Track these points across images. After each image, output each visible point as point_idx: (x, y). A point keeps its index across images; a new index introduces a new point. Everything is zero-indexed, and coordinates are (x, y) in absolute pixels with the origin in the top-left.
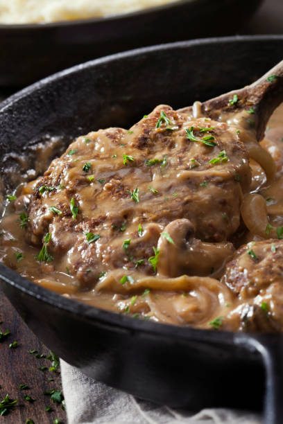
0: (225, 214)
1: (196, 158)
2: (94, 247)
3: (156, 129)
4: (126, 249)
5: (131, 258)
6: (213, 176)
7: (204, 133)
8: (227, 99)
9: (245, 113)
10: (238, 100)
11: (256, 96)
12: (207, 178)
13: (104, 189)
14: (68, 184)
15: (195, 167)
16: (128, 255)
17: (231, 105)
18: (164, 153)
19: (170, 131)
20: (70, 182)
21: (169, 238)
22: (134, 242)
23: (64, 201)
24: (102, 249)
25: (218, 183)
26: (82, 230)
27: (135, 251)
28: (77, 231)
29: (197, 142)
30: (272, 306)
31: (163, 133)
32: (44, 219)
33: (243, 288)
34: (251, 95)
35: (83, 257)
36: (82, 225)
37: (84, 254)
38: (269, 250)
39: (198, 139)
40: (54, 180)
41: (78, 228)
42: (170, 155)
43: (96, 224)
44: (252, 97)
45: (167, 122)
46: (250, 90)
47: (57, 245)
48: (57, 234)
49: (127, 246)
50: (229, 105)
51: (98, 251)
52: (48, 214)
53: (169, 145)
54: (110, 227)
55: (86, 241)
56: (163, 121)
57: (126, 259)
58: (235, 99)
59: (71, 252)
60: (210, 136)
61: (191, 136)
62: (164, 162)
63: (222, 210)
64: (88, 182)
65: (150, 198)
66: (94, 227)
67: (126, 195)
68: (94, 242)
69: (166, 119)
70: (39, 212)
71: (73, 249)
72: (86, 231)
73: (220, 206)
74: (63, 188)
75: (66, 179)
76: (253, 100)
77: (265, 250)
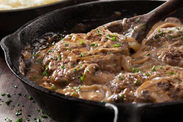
0: (115, 64)
1: (108, 45)
2: (63, 71)
3: (95, 34)
4: (75, 72)
5: (76, 75)
6: (113, 51)
7: (113, 37)
8: (136, 18)
9: (141, 24)
10: (140, 19)
11: (147, 18)
12: (110, 51)
13: (72, 52)
14: (59, 49)
15: (107, 47)
16: (75, 74)
17: (137, 21)
18: (97, 42)
19: (101, 35)
20: (60, 49)
21: (88, 70)
22: (78, 69)
23: (56, 55)
24: (66, 71)
25: (114, 53)
26: (60, 65)
27: (78, 73)
28: (58, 65)
29: (109, 39)
30: (125, 96)
31: (98, 36)
32: (48, 61)
33: (115, 90)
34: (145, 18)
35: (59, 74)
36: (60, 63)
37: (59, 73)
38: (127, 76)
39: (110, 38)
40: (54, 48)
41: (59, 64)
42: (99, 43)
43: (66, 63)
44: (145, 19)
45: (100, 32)
46: (145, 16)
47: (50, 69)
48: (51, 65)
49: (75, 71)
50: (136, 21)
51: (64, 72)
52: (49, 59)
53: (99, 39)
54: (70, 64)
55: (61, 69)
56: (99, 32)
57: (74, 75)
58: (139, 19)
59: (55, 72)
60: (115, 38)
61: (108, 37)
62: (96, 45)
63: (114, 63)
64: (66, 49)
65: (88, 56)
66: (65, 64)
67: (79, 54)
68: (63, 69)
69: (100, 31)
70: (47, 58)
71: (56, 71)
72: (62, 65)
73: (114, 61)
74: (57, 50)
75: (58, 48)
76: (146, 20)
77: (125, 76)
